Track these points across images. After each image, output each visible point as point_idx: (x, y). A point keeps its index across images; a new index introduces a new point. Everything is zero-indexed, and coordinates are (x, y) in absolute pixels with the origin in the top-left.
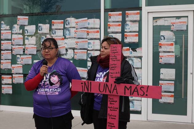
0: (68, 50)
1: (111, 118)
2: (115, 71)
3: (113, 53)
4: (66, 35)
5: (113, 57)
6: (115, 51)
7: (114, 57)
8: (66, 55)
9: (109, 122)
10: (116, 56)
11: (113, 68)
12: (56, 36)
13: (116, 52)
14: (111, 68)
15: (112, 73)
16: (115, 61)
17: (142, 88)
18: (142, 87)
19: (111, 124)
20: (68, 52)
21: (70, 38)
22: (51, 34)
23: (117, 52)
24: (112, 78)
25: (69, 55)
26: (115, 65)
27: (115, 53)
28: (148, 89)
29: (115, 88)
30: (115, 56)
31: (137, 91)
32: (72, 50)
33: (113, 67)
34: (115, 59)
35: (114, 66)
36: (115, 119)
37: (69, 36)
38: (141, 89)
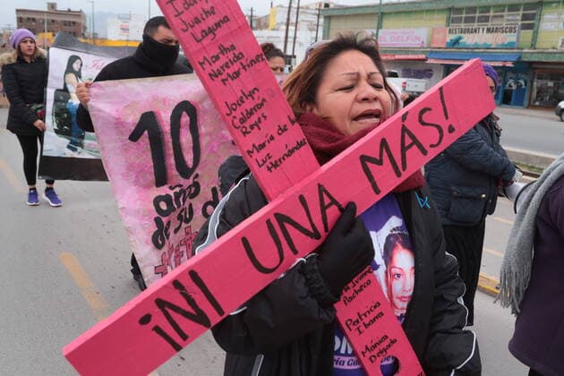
1: (366, 326)
2: (269, 128)
3: (205, 33)
5: (217, 58)
6: (212, 21)
7: (223, 60)
9: (367, 348)
10: (227, 45)
11: (254, 119)
13: (218, 25)
14: (243, 120)
15: (263, 146)
16: (237, 74)
17: (424, 116)
18: (422, 112)
19: (375, 346)
23: (226, 19)
24: (275, 165)
26: (251, 94)
27: (211, 31)
28: (443, 102)
29: (327, 201)
30: (224, 50)
31: (415, 141)
33: (251, 113)
34: (236, 67)
35: (249, 105)
36: (382, 314)
38: (424, 124)
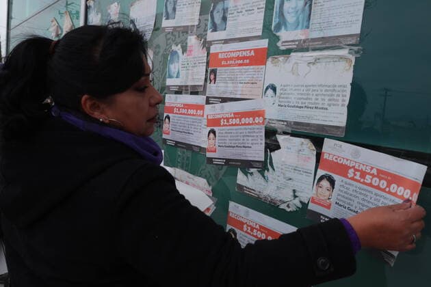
0: (281, 139)
4: (278, 27)
8: (262, 172)
12: (226, 41)
20: (275, 155)
21: (302, 47)
22: (206, 31)
25: (282, 180)
32: (307, 142)
37: (298, 35)
